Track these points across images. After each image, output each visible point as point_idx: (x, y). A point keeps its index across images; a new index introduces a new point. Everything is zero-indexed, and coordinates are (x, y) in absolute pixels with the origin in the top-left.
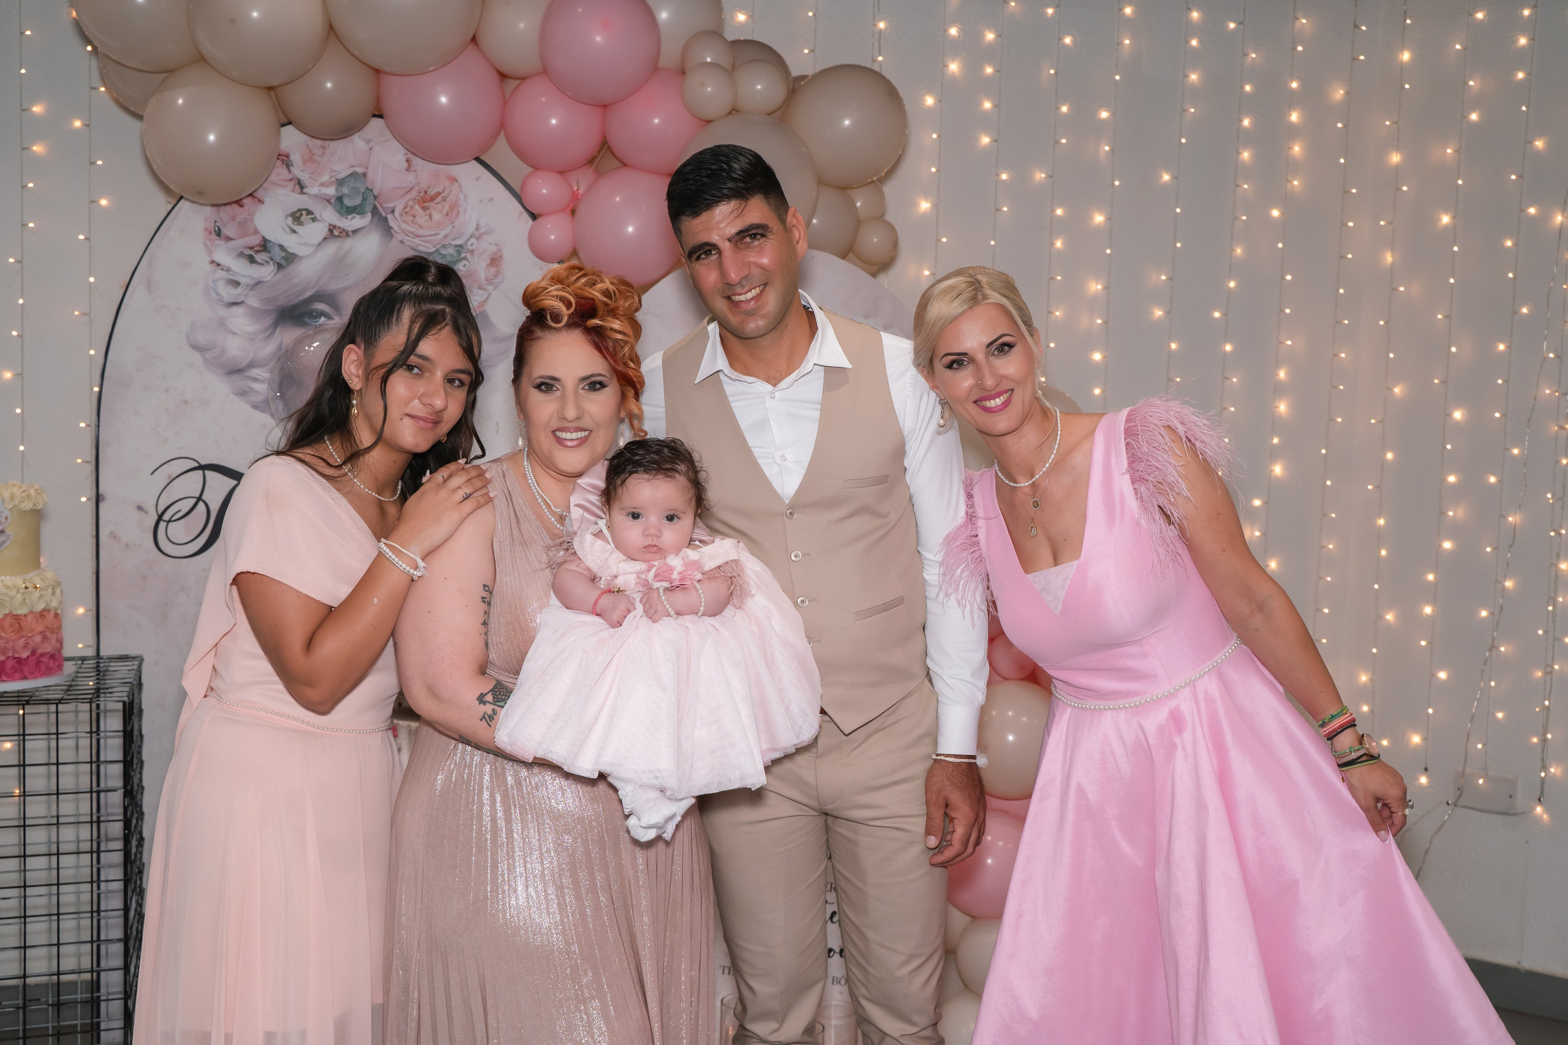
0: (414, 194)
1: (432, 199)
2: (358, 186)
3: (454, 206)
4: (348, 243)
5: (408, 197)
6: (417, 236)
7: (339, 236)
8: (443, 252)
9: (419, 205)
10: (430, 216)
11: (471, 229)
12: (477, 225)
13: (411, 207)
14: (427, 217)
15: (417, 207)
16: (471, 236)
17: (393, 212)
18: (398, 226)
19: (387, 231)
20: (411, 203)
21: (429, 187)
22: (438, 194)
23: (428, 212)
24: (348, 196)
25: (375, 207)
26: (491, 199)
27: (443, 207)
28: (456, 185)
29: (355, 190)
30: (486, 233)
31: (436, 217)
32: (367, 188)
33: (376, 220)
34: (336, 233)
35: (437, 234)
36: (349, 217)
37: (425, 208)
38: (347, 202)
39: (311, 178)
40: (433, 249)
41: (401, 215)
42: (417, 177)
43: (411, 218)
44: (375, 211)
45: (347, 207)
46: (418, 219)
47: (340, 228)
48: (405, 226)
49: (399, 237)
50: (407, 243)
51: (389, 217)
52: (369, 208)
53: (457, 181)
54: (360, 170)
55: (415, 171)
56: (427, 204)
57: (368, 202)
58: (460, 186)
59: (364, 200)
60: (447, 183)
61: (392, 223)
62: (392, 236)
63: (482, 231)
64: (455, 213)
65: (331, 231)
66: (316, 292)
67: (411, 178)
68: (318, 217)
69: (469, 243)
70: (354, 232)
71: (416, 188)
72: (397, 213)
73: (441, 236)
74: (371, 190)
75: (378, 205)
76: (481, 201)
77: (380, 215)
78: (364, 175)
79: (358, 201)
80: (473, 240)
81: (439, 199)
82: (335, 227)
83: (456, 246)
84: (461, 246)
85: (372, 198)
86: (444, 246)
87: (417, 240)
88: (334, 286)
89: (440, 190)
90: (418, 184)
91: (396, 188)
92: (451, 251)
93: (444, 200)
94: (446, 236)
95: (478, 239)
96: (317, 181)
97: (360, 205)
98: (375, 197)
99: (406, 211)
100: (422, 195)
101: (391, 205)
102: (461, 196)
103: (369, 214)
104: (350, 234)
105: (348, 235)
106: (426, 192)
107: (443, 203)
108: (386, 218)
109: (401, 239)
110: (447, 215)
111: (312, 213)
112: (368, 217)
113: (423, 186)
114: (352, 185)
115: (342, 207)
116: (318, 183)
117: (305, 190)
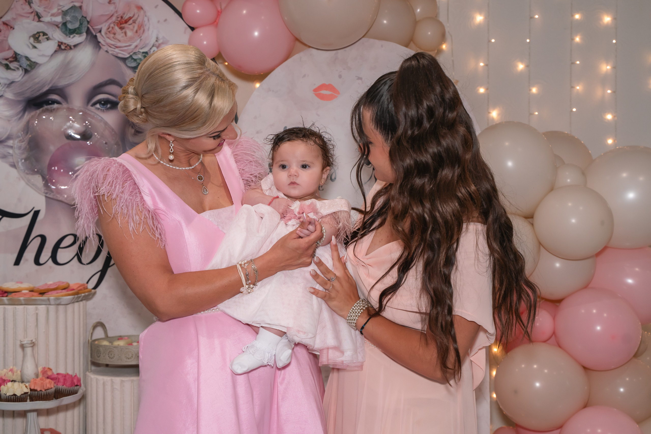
0: (114, 19)
1: (126, 22)
2: (77, 15)
3: (141, 26)
4: (71, 54)
5: (110, 21)
6: (117, 47)
7: (65, 49)
8: (135, 57)
9: (118, 26)
10: (125, 33)
11: (153, 41)
12: (157, 38)
13: (113, 28)
14: (123, 34)
15: (116, 28)
16: (153, 46)
17: (100, 31)
18: (104, 41)
19: (97, 45)
20: (112, 25)
21: (124, 14)
22: (130, 18)
23: (124, 31)
24: (70, 22)
25: (88, 28)
26: (165, 20)
27: (134, 27)
28: (142, 12)
29: (75, 18)
30: (163, 43)
31: (129, 33)
32: (83, 16)
33: (89, 38)
34: (63, 47)
35: (130, 45)
36: (72, 36)
37: (122, 28)
38: (70, 26)
39: (45, 11)
40: (128, 56)
41: (106, 33)
42: (115, 8)
43: (112, 35)
44: (88, 32)
45: (70, 30)
46: (117, 36)
47: (65, 44)
48: (108, 41)
49: (105, 48)
50: (110, 52)
51: (98, 35)
52: (84, 30)
53: (142, 8)
54: (77, 4)
55: (114, 3)
56: (123, 25)
57: (83, 26)
58: (145, 12)
59: (81, 24)
60: (136, 11)
61: (100, 39)
62: (100, 48)
63: (160, 42)
64: (142, 29)
65: (59, 46)
66: (52, 87)
67: (111, 8)
68: (51, 37)
69: (152, 51)
70: (75, 46)
71: (116, 15)
72: (103, 32)
73: (133, 47)
74: (86, 18)
75: (90, 28)
76: (159, 22)
77: (92, 34)
78: (81, 7)
79: (77, 25)
80: (155, 48)
81: (131, 22)
82: (62, 43)
83: (143, 53)
84: (146, 53)
85: (86, 23)
86: (135, 53)
87: (117, 50)
88: (62, 83)
89: (131, 15)
90: (116, 12)
91: (102, 15)
92: (140, 56)
93: (134, 22)
94: (136, 46)
95: (158, 47)
96: (49, 12)
97: (78, 28)
98: (88, 22)
99: (110, 31)
100: (119, 19)
101: (99, 27)
102: (146, 19)
103: (85, 34)
104: (72, 47)
105: (71, 48)
106: (122, 17)
107: (133, 24)
108: (96, 36)
109: (106, 49)
110: (137, 32)
111: (47, 35)
112: (84, 36)
113: (120, 13)
114: (72, 15)
115: (66, 30)
116: (50, 14)
117: (41, 19)
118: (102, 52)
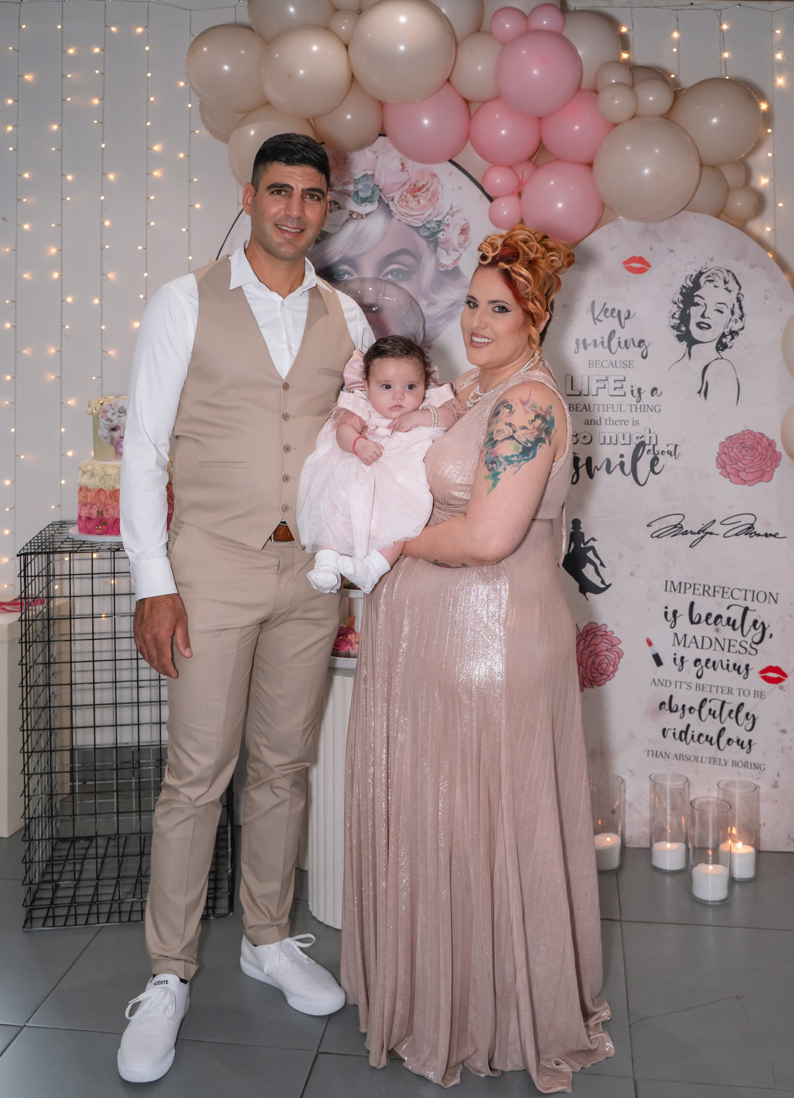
0: (407, 187)
1: (419, 190)
2: (369, 183)
3: (435, 194)
4: (363, 223)
5: (403, 189)
6: (410, 216)
7: (356, 219)
8: (428, 226)
9: (410, 194)
10: (419, 201)
11: (447, 209)
12: (451, 206)
13: (405, 196)
14: (416, 202)
15: (409, 196)
16: (447, 214)
17: (393, 200)
18: (397, 209)
19: (389, 213)
20: (405, 193)
21: (417, 181)
22: (423, 186)
23: (417, 199)
24: (362, 190)
25: (380, 197)
26: (460, 188)
27: (427, 195)
28: (436, 179)
29: (367, 186)
30: (457, 211)
31: (423, 202)
32: (375, 185)
33: (381, 205)
34: (354, 216)
35: (423, 214)
36: (363, 205)
37: (415, 196)
38: (362, 195)
39: (336, 179)
40: (421, 224)
41: (398, 202)
42: (408, 176)
43: (405, 204)
44: (380, 200)
45: (362, 198)
46: (410, 204)
47: (357, 213)
48: (401, 209)
49: (398, 217)
50: (403, 221)
51: (390, 203)
52: (376, 198)
53: (436, 176)
54: (369, 173)
55: (407, 171)
56: (416, 193)
57: (375, 194)
58: (439, 180)
59: (373, 193)
60: (429, 178)
61: (392, 208)
62: (392, 216)
63: (454, 210)
64: (436, 198)
65: (351, 215)
66: (342, 257)
67: (404, 176)
68: (342, 206)
69: (446, 219)
70: (367, 215)
71: (409, 183)
72: (395, 201)
73: (426, 215)
74: (378, 186)
75: (383, 196)
76: (453, 189)
77: (384, 202)
78: (373, 175)
79: (369, 193)
80: (448, 217)
81: (424, 189)
82: (353, 212)
83: (437, 221)
84: (440, 221)
85: (378, 191)
86: (428, 222)
87: (409, 219)
88: (354, 253)
89: (425, 183)
90: (410, 180)
91: (395, 183)
92: (433, 225)
93: (428, 190)
94: (430, 215)
95: (452, 216)
96: (341, 181)
97: (370, 196)
98: (381, 190)
99: (402, 199)
100: (412, 187)
101: (391, 195)
102: (440, 187)
103: (377, 202)
104: (364, 216)
105: (362, 217)
106: (415, 185)
107: (427, 192)
108: (388, 205)
109: (398, 218)
110: (430, 200)
111: (338, 204)
112: (376, 204)
113: (413, 181)
114: (364, 183)
115: (358, 199)
116: (341, 183)
117: (333, 188)
118: (394, 221)
